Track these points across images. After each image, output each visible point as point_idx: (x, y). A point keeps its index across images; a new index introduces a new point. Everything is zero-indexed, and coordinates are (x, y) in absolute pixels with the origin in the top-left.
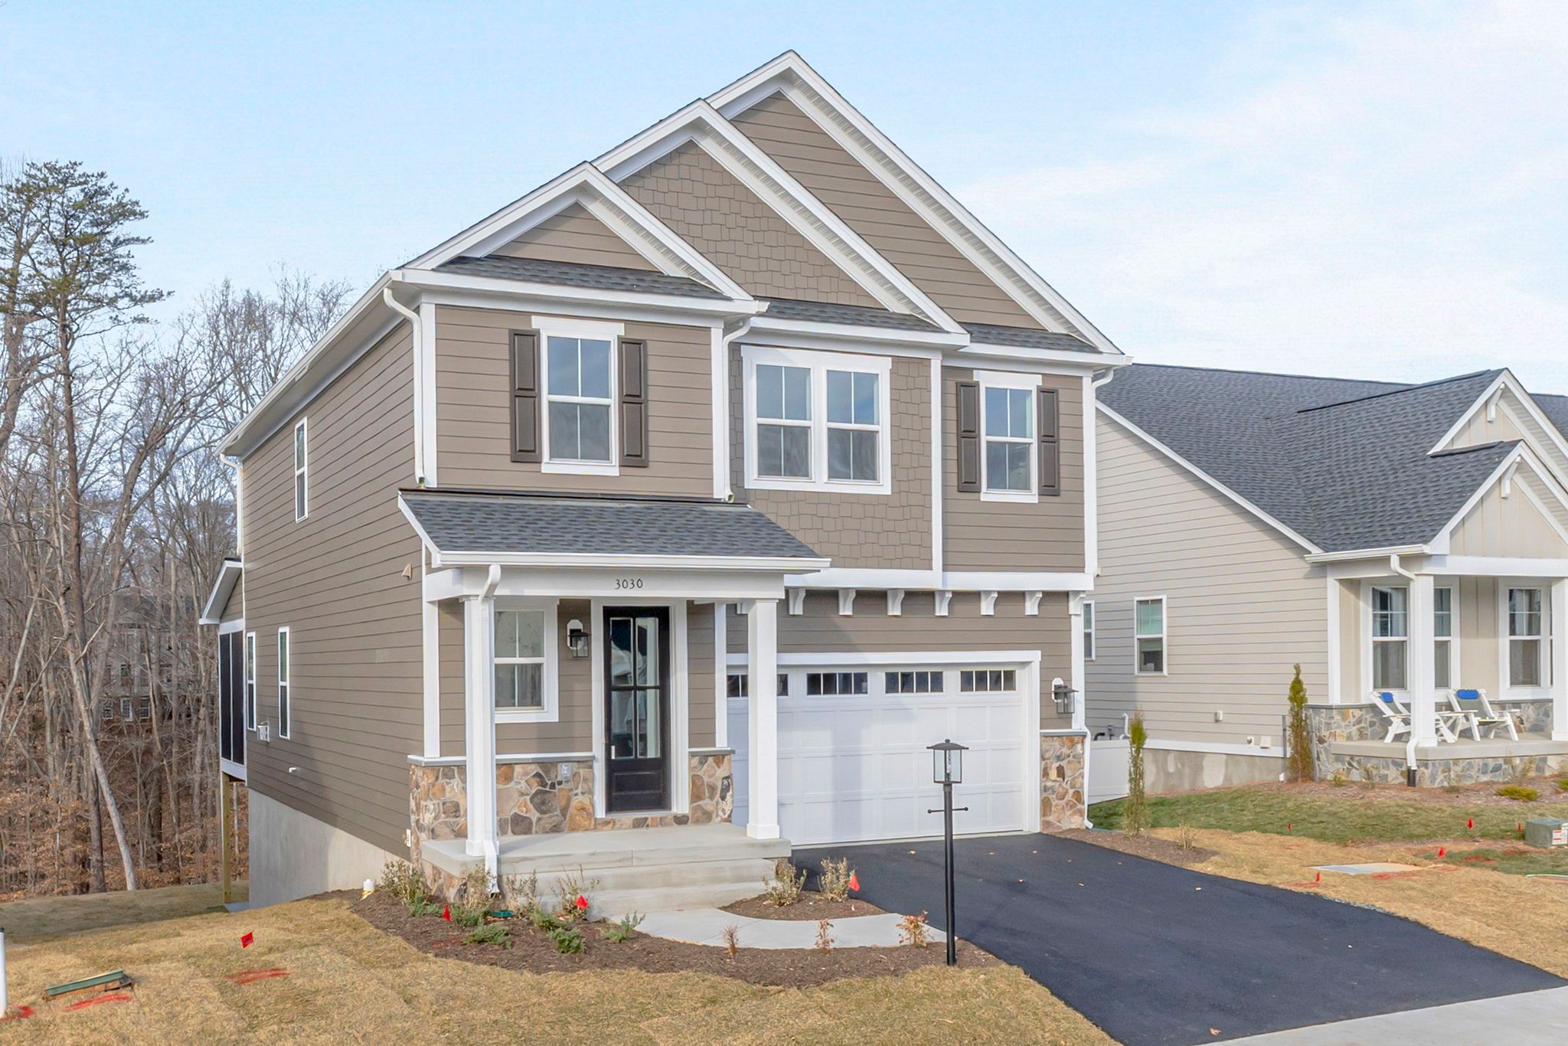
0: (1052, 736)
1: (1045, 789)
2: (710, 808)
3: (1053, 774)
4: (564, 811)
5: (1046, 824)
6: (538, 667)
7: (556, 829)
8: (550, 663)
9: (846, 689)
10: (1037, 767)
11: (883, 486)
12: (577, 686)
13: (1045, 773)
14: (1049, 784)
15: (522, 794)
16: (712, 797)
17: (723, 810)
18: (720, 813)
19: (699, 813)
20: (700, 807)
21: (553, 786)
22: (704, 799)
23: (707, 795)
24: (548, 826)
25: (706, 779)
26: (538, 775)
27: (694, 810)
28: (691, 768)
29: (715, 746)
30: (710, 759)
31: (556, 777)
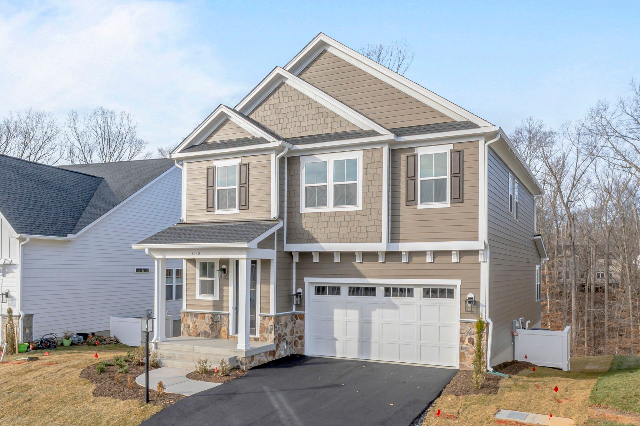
0: (467, 323)
1: (461, 348)
2: (266, 336)
3: (467, 341)
4: (219, 331)
5: (461, 365)
6: (213, 281)
7: (216, 337)
8: (216, 279)
9: (366, 294)
10: (458, 336)
11: (359, 207)
12: (225, 288)
13: (462, 340)
14: (464, 346)
15: (207, 324)
16: (267, 332)
17: (271, 338)
18: (270, 339)
19: (262, 338)
20: (263, 336)
21: (216, 322)
22: (264, 333)
23: (265, 331)
24: (214, 336)
25: (265, 326)
26: (212, 318)
27: (261, 336)
28: (261, 321)
29: (270, 313)
30: (267, 318)
31: (217, 319)
